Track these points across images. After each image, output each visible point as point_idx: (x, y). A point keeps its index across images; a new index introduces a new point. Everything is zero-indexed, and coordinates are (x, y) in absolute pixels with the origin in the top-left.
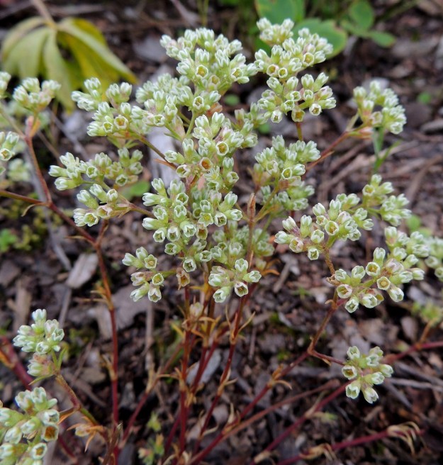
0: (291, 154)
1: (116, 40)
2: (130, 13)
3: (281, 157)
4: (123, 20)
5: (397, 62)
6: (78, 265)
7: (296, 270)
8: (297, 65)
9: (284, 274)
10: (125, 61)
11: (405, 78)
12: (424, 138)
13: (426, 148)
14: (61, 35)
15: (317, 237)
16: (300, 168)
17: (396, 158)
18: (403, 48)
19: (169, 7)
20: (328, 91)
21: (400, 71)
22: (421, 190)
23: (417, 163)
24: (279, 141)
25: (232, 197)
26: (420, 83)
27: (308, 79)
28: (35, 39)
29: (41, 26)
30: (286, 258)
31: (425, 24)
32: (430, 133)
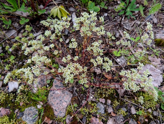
0: (94, 24)
1: (65, 8)
2: (66, 3)
3: (93, 24)
4: (65, 4)
5: (109, 10)
6: (67, 41)
7: (95, 40)
8: (94, 16)
9: (93, 40)
10: (68, 12)
11: (110, 13)
12: (112, 22)
13: (112, 23)
14: (60, 8)
15: (96, 30)
16: (94, 25)
17: (108, 25)
18: (110, 8)
19: (73, 1)
20: (96, 18)
21: (110, 12)
22: (111, 29)
23: (111, 26)
24: (92, 23)
25: (89, 28)
26: (112, 14)
27: (95, 17)
28: (56, 9)
29: (57, 7)
30: (93, 38)
31: (114, 3)
32: (113, 21)
